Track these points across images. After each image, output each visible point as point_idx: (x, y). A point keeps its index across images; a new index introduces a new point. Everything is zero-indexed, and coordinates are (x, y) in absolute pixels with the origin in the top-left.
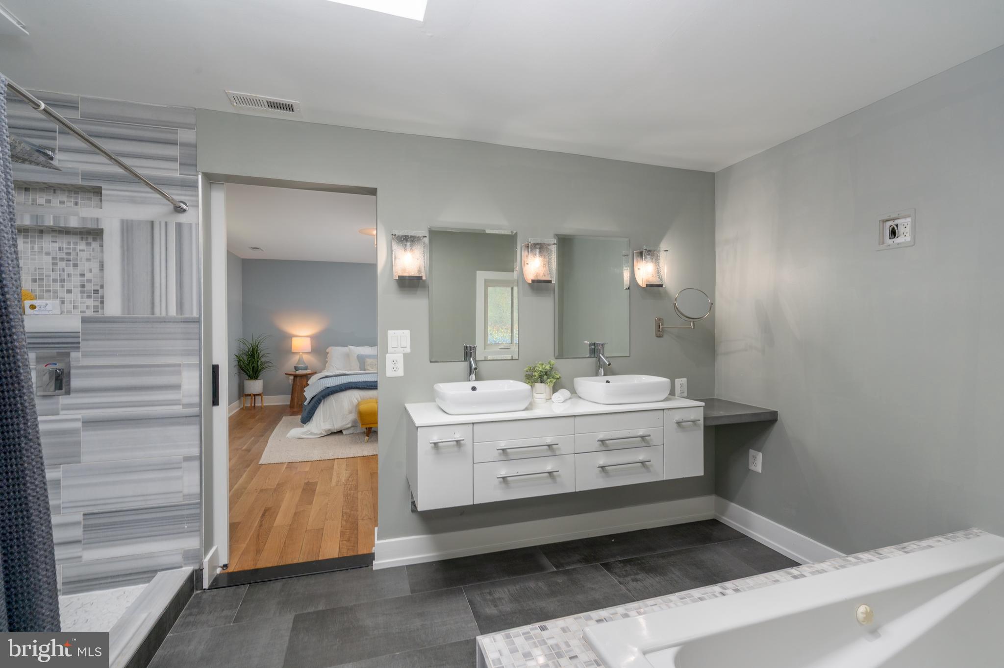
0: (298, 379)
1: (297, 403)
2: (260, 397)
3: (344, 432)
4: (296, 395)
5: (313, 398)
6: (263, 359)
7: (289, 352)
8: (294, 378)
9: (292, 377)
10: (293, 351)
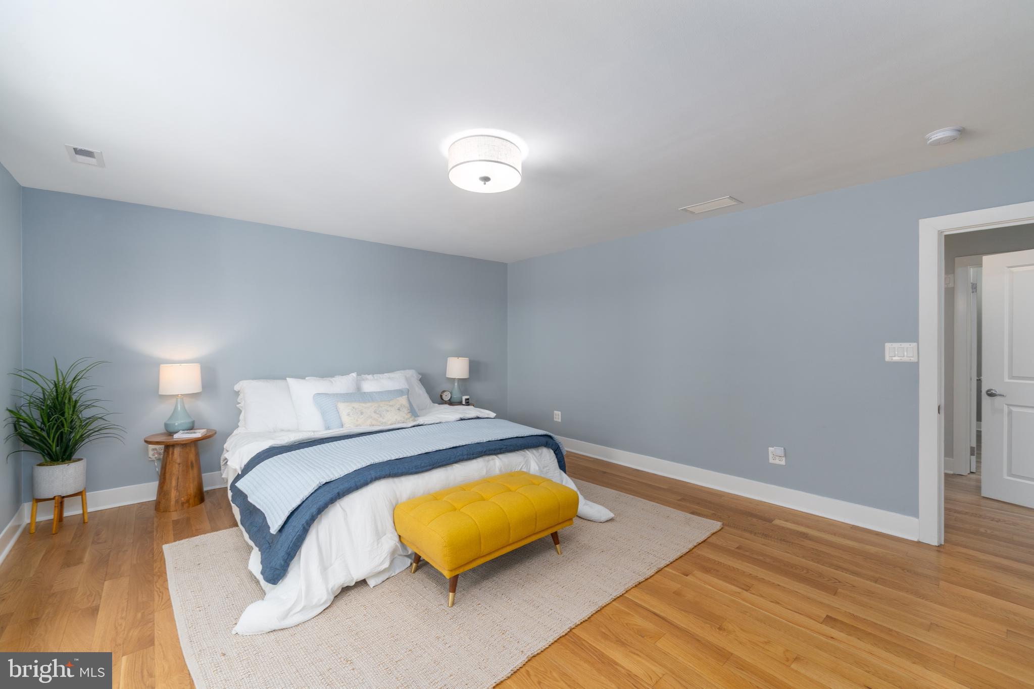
0: (177, 451)
1: (177, 501)
2: (80, 497)
3: (372, 583)
4: (174, 483)
5: (292, 513)
6: (86, 414)
7: (154, 392)
8: (165, 451)
9: (160, 448)
10: (162, 392)
